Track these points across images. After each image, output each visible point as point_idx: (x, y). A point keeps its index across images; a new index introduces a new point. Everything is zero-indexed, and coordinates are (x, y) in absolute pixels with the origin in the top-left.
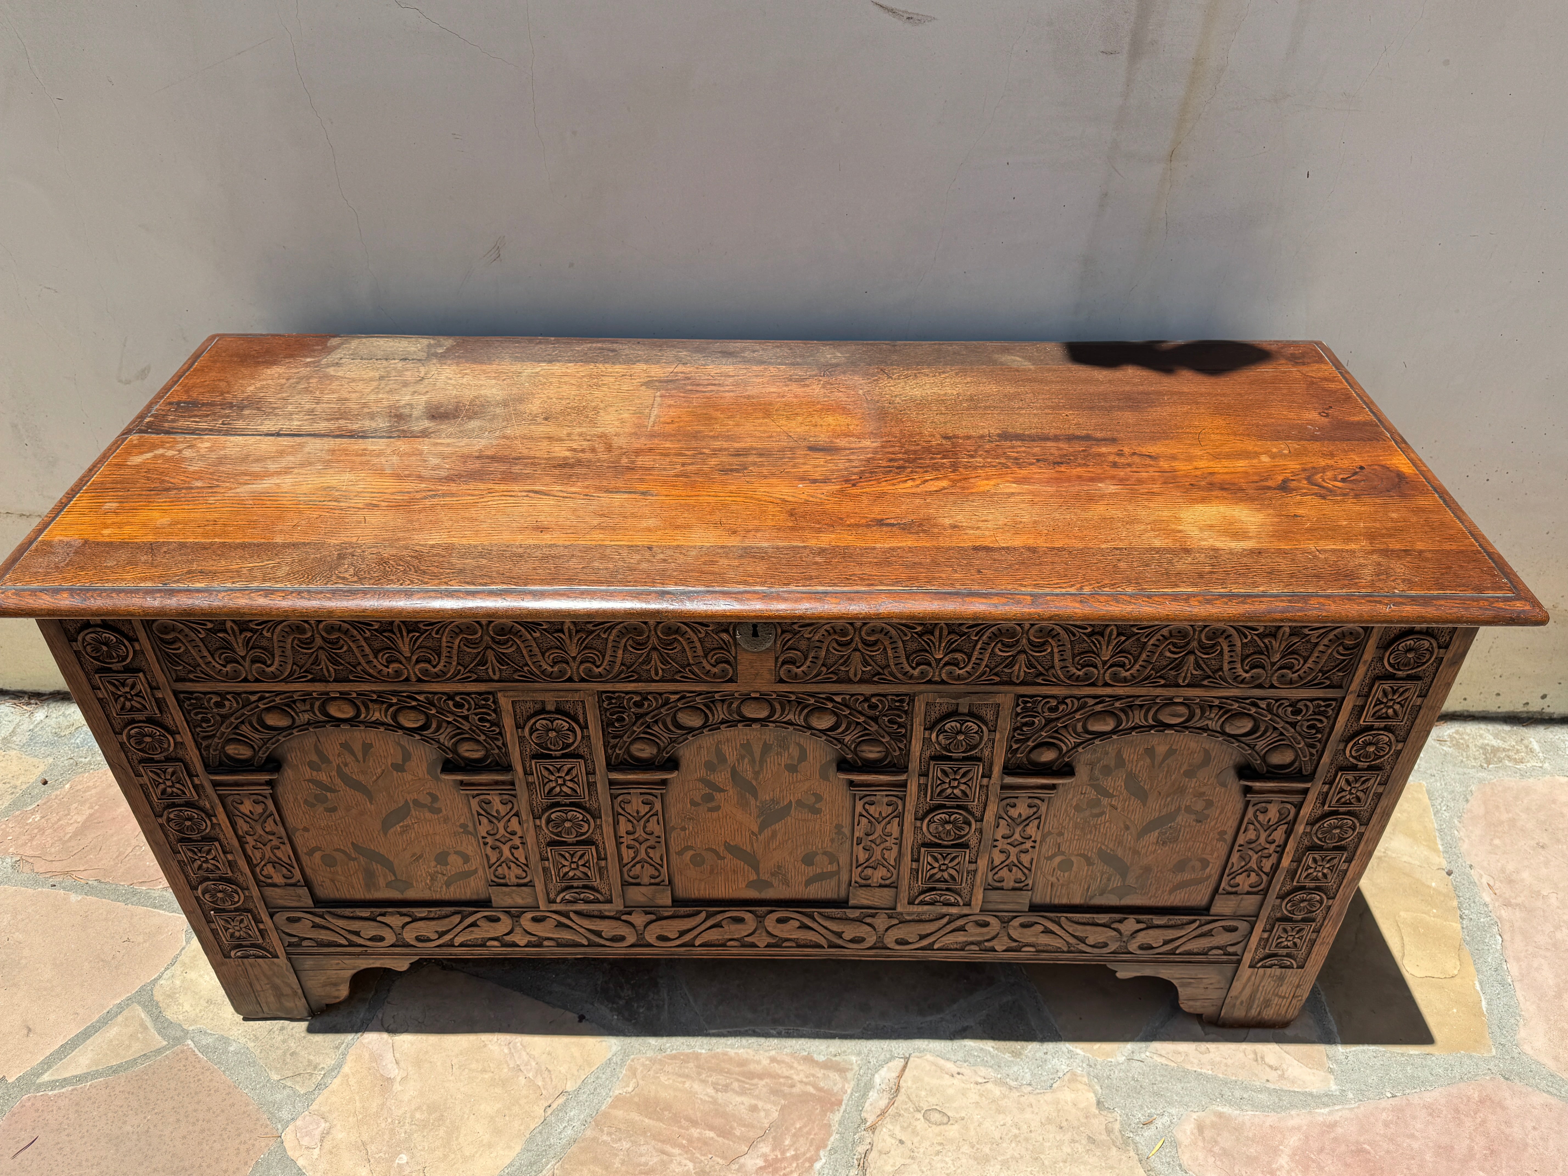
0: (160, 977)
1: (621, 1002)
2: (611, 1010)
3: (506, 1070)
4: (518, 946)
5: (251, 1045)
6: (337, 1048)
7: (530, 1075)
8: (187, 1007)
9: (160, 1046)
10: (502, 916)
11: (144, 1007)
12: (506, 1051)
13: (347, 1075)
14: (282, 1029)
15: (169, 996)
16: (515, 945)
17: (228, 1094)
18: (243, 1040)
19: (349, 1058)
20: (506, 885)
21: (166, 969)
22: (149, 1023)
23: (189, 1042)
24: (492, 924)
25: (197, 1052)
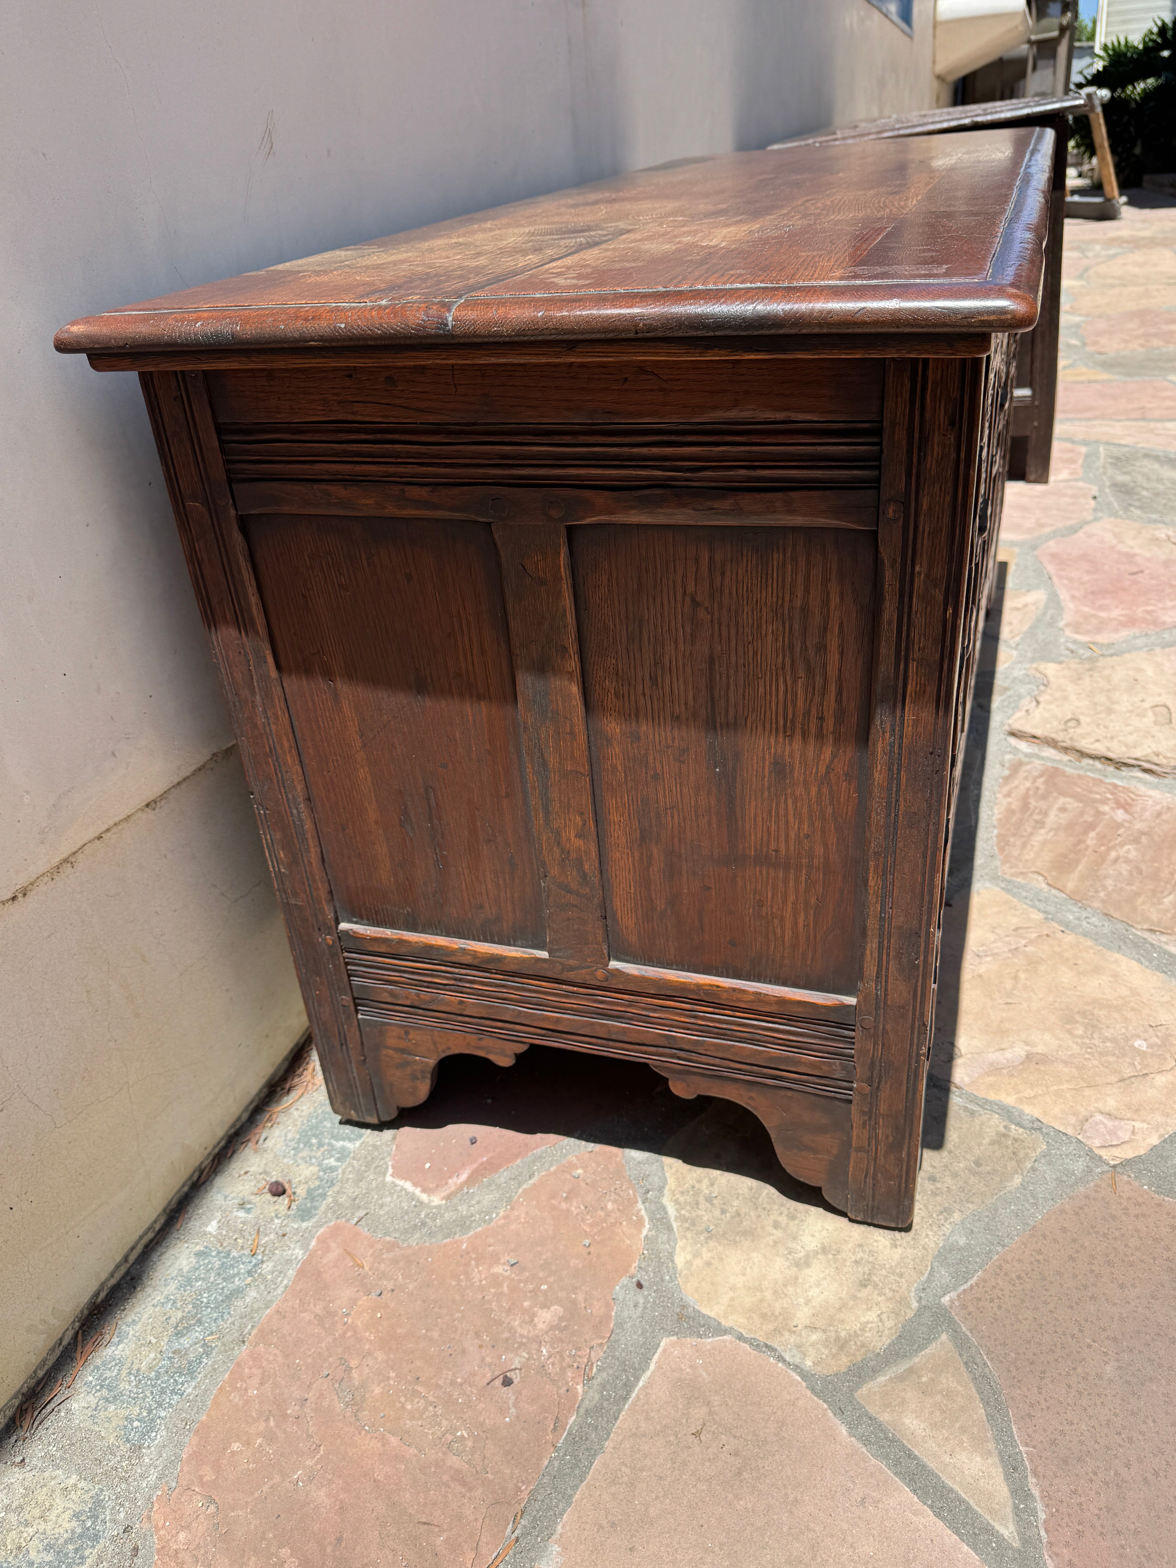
0: (797, 1368)
3: (1016, 960)
5: (957, 1216)
6: (972, 1113)
7: (1023, 942)
8: (872, 1316)
9: (950, 1345)
11: (859, 1385)
13: (1020, 1100)
14: (932, 1179)
15: (842, 1348)
17: (1044, 1236)
18: (947, 1228)
19: (992, 1096)
21: (781, 1358)
22: (902, 1367)
23: (946, 1300)
25: (966, 1286)
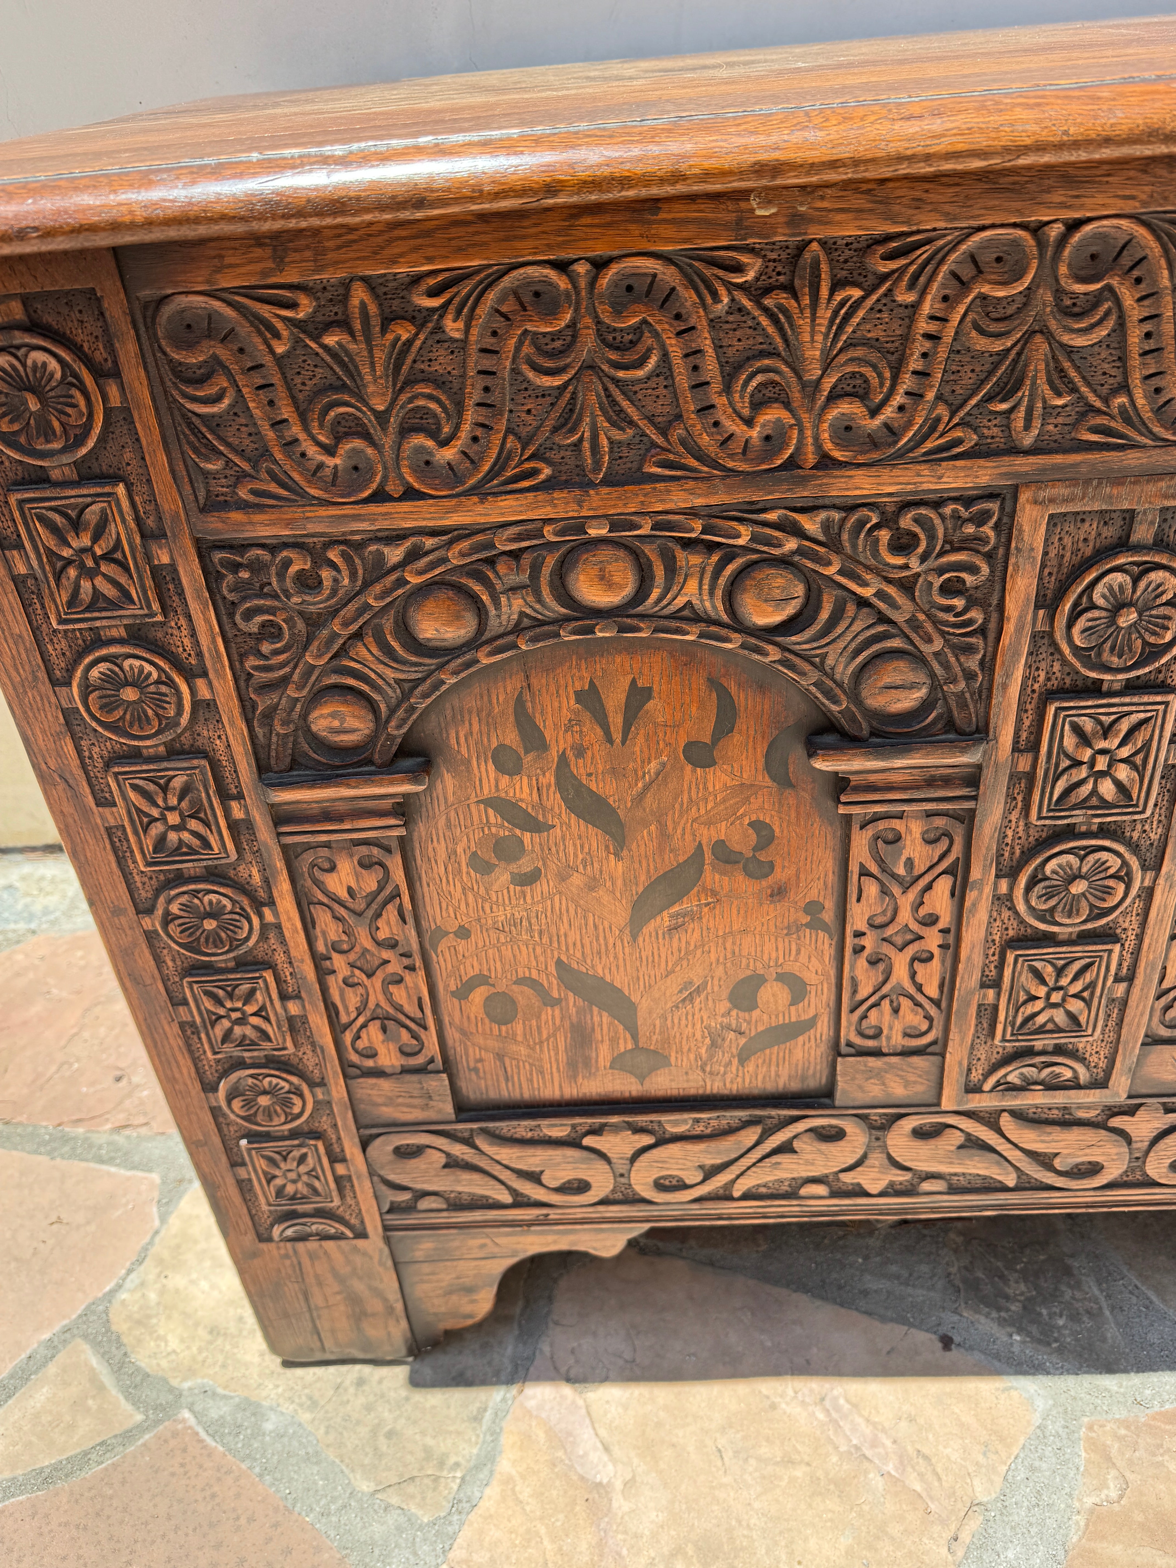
0: (119, 1287)
1: (1015, 1307)
2: (1002, 1322)
3: (835, 1459)
4: (868, 1195)
5: (305, 1417)
6: (477, 1419)
7: (890, 1468)
8: (174, 1343)
9: (129, 1425)
10: (850, 1126)
11: (96, 1344)
12: (821, 1416)
13: (509, 1480)
14: (361, 1382)
15: (139, 1323)
16: (860, 1192)
17: (276, 1525)
18: (288, 1408)
19: (506, 1440)
20: (877, 1053)
21: (130, 1271)
22: (106, 1378)
23: (186, 1414)
24: (824, 1147)
25: (203, 1434)
